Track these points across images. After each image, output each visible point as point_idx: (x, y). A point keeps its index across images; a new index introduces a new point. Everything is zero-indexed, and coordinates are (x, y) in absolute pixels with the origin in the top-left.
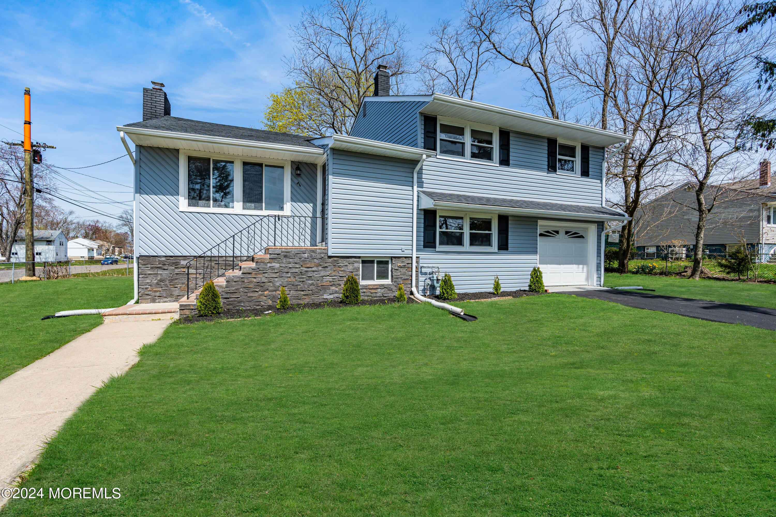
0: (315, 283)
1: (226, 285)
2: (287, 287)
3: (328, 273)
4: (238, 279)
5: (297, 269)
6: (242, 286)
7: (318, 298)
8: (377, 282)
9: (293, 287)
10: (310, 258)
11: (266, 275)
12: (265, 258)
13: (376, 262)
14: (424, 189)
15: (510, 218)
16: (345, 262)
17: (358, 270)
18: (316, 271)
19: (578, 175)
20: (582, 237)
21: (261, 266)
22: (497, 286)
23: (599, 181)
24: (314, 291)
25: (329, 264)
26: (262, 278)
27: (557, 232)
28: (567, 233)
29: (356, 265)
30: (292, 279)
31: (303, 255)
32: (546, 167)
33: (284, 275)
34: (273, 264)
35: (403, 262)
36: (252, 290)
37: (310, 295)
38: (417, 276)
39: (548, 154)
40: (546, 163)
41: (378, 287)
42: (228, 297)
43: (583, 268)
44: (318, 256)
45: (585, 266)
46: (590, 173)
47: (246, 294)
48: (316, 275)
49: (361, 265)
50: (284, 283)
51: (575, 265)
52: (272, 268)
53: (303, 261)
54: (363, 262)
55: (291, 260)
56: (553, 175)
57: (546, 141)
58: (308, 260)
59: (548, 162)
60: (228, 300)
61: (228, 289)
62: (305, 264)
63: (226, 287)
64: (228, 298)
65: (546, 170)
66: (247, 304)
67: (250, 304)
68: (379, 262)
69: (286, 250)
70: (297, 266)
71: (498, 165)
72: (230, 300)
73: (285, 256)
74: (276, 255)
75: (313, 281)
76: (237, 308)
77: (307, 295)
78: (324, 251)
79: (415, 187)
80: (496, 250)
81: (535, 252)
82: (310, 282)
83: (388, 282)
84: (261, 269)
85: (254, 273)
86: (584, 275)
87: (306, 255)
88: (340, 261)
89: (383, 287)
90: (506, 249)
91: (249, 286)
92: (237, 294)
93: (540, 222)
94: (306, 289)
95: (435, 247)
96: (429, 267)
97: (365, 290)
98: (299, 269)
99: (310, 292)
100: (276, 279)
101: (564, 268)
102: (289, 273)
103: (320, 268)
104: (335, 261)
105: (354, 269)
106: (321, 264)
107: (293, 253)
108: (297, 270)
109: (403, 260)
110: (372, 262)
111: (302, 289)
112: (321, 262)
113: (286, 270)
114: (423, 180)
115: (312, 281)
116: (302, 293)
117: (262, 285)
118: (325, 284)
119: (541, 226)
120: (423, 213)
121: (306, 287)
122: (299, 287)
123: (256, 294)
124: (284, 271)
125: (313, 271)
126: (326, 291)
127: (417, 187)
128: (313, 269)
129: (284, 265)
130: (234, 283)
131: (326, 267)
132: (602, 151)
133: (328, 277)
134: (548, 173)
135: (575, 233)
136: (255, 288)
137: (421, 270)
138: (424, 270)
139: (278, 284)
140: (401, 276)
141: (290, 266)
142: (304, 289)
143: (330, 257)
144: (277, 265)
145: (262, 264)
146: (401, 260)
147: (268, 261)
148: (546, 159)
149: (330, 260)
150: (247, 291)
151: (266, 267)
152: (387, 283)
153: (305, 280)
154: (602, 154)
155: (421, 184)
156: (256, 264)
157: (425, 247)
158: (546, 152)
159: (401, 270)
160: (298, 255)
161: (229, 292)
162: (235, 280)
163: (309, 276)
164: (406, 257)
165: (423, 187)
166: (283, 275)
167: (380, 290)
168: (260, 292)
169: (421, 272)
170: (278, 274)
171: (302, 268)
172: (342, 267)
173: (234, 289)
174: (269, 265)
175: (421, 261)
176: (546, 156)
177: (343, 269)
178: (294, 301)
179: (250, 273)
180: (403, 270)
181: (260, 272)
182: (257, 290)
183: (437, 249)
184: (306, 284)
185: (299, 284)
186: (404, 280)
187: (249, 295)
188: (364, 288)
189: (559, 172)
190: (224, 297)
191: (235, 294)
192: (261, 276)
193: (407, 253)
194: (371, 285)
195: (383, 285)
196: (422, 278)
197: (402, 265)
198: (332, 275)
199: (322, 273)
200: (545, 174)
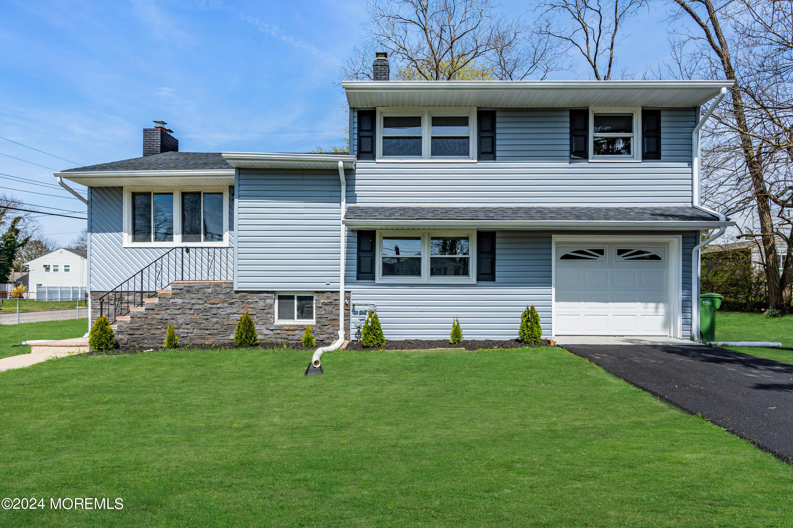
0: (220, 321)
1: (131, 321)
2: (190, 325)
3: (235, 311)
4: (141, 315)
5: (201, 305)
6: (146, 323)
7: (224, 338)
8: (297, 322)
9: (196, 325)
10: (215, 294)
11: (169, 311)
12: (168, 294)
13: (296, 297)
14: (357, 205)
15: (498, 235)
16: (255, 297)
17: (272, 306)
18: (222, 308)
19: (637, 159)
20: (655, 257)
21: (165, 301)
22: (457, 332)
23: (686, 165)
24: (219, 330)
25: (236, 300)
26: (164, 315)
27: (601, 252)
28: (620, 252)
29: (269, 301)
30: (195, 316)
31: (207, 289)
32: (568, 153)
33: (188, 311)
34: (176, 300)
35: (328, 298)
36: (154, 327)
37: (215, 334)
38: (347, 316)
39: (571, 133)
40: (568, 148)
41: (296, 328)
42: (132, 333)
43: (657, 308)
44: (224, 291)
45: (661, 305)
46: (663, 153)
47: (149, 331)
48: (223, 313)
49: (277, 301)
50: (187, 320)
51: (639, 304)
52: (174, 304)
53: (207, 296)
54: (280, 298)
55: (194, 295)
56: (584, 164)
57: (568, 114)
58: (212, 295)
59: (571, 145)
60: (132, 336)
61: (132, 325)
62: (209, 300)
63: (131, 323)
64: (133, 335)
65: (568, 158)
66: (150, 341)
67: (155, 341)
68: (300, 298)
69: (189, 285)
70: (200, 302)
71: (476, 161)
72: (134, 336)
73: (188, 291)
74: (179, 291)
75: (219, 319)
76: (141, 345)
77: (212, 334)
78: (230, 285)
79: (343, 203)
80: (474, 281)
81: (549, 284)
82: (215, 320)
83: (312, 322)
84: (164, 305)
85: (157, 309)
86: (660, 319)
87: (210, 291)
88: (249, 297)
89: (303, 328)
90: (493, 279)
91: (152, 323)
92: (140, 330)
93: (556, 238)
94: (210, 328)
95: (374, 279)
96: (366, 305)
97: (279, 331)
98: (203, 306)
99: (215, 331)
100: (179, 316)
101: (616, 308)
102: (193, 310)
103: (226, 305)
104: (243, 296)
105: (265, 306)
106: (227, 299)
107: (196, 287)
108: (200, 307)
109: (329, 296)
110: (292, 298)
111: (206, 328)
112: (227, 298)
113: (189, 306)
114: (356, 192)
115: (216, 319)
116: (207, 332)
117: (165, 322)
118: (231, 323)
119: (557, 243)
120: (356, 235)
121: (211, 325)
122: (203, 325)
123: (159, 332)
124: (187, 307)
125: (219, 308)
126: (232, 331)
127: (346, 203)
128: (219, 306)
129: (186, 301)
130: (138, 319)
131: (232, 303)
132: (693, 113)
133: (236, 315)
134: (570, 163)
135: (640, 252)
136: (158, 325)
137: (354, 308)
138: (357, 308)
139: (180, 321)
140: (326, 316)
141: (193, 301)
142: (208, 328)
143: (237, 292)
144: (179, 301)
145: (165, 299)
146: (325, 295)
147: (170, 297)
148: (568, 142)
149: (238, 295)
150: (150, 328)
151: (168, 303)
152: (310, 324)
153: (209, 317)
154: (693, 118)
155: (351, 197)
156: (159, 300)
157: (358, 278)
158: (568, 131)
159: (326, 307)
160: (202, 290)
161: (133, 328)
162: (139, 316)
163: (213, 313)
164: (332, 292)
165: (356, 203)
166: (186, 312)
167: (299, 331)
168: (163, 330)
169: (354, 311)
170: (181, 310)
171: (205, 305)
172: (252, 303)
173: (137, 325)
174: (172, 301)
175: (352, 296)
176: (568, 136)
177: (252, 306)
178: (198, 340)
179: (153, 309)
180: (329, 308)
181: (163, 308)
182: (159, 327)
183: (377, 281)
184: (210, 322)
185: (202, 322)
186: (331, 320)
187: (152, 332)
188: (277, 328)
189: (593, 158)
190: (128, 333)
191: (139, 330)
192: (163, 312)
193: (332, 287)
194: (287, 326)
195: (302, 326)
196: (354, 319)
197: (326, 301)
198: (239, 313)
199: (228, 311)
200: (567, 164)
